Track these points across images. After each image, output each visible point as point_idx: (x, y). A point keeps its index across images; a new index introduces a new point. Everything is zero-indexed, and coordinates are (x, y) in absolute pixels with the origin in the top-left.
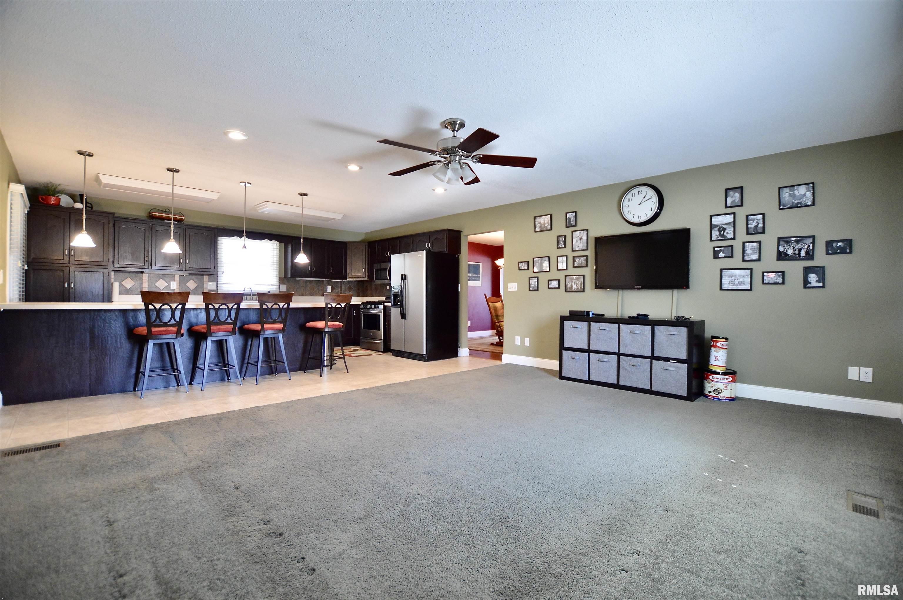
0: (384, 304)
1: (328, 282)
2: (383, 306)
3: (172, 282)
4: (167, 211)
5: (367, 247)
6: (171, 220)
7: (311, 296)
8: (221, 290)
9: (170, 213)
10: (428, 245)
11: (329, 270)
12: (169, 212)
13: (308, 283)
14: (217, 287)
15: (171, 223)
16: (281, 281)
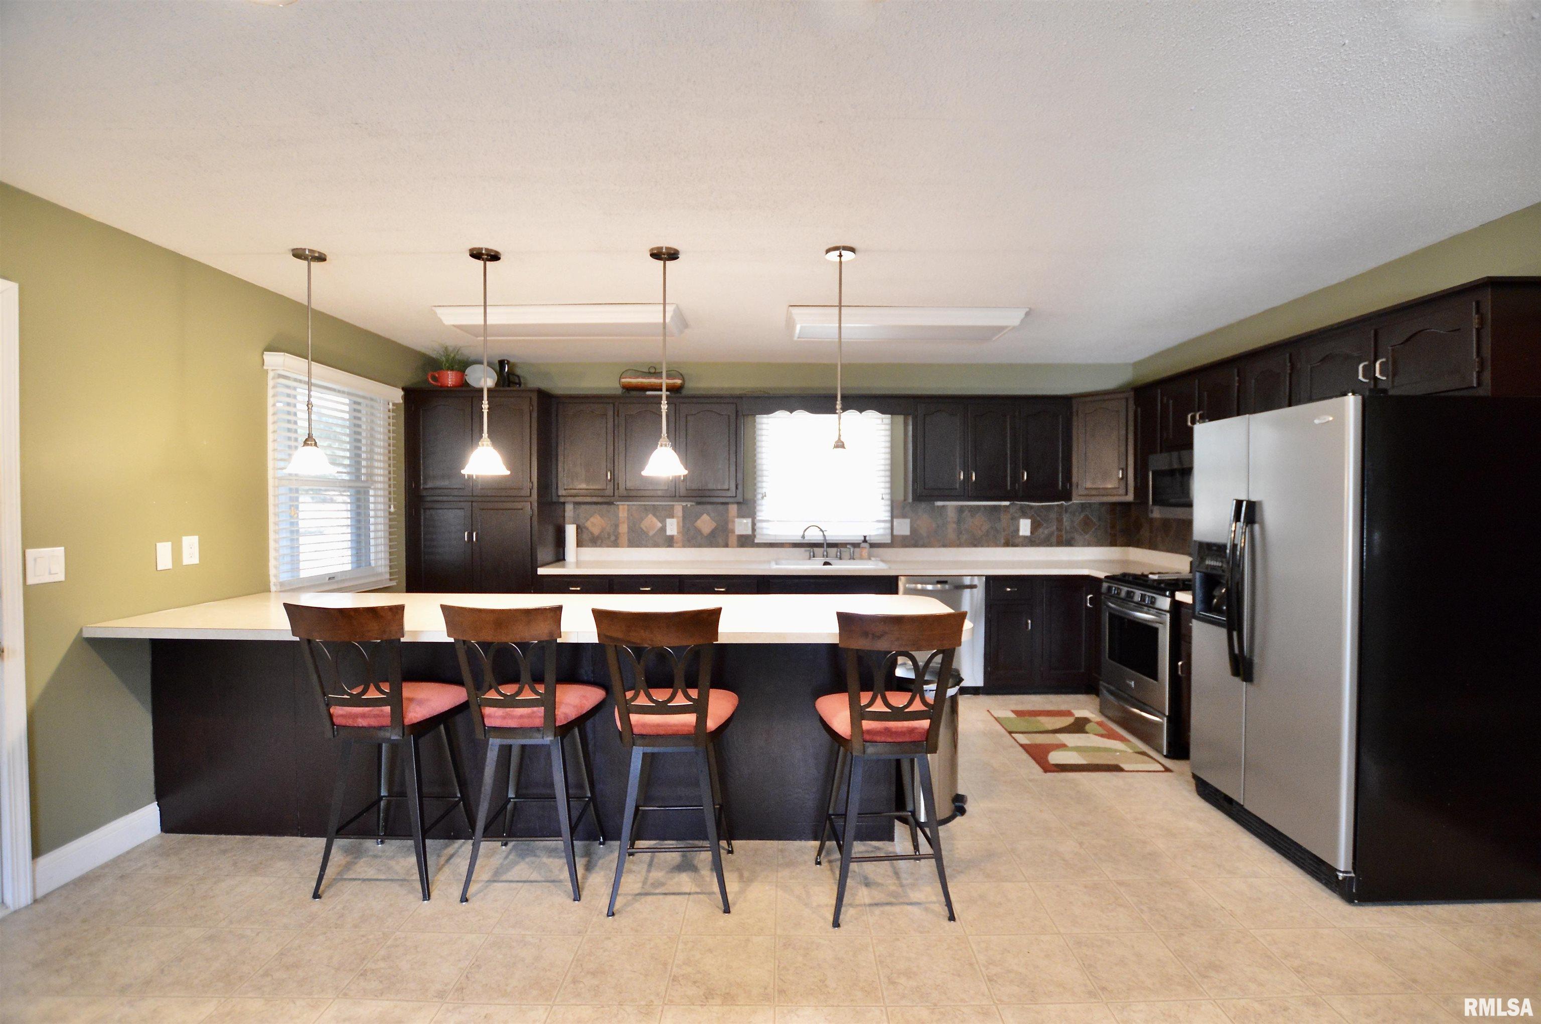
0: (1172, 596)
1: (1022, 507)
2: (1168, 600)
3: (669, 521)
4: (652, 370)
5: (1131, 403)
6: (661, 390)
7: (975, 546)
8: (763, 535)
9: (658, 374)
10: (1369, 371)
11: (1016, 477)
12: (655, 373)
13: (966, 513)
14: (754, 530)
15: (660, 397)
16: (897, 510)
